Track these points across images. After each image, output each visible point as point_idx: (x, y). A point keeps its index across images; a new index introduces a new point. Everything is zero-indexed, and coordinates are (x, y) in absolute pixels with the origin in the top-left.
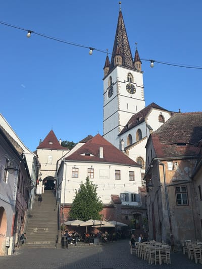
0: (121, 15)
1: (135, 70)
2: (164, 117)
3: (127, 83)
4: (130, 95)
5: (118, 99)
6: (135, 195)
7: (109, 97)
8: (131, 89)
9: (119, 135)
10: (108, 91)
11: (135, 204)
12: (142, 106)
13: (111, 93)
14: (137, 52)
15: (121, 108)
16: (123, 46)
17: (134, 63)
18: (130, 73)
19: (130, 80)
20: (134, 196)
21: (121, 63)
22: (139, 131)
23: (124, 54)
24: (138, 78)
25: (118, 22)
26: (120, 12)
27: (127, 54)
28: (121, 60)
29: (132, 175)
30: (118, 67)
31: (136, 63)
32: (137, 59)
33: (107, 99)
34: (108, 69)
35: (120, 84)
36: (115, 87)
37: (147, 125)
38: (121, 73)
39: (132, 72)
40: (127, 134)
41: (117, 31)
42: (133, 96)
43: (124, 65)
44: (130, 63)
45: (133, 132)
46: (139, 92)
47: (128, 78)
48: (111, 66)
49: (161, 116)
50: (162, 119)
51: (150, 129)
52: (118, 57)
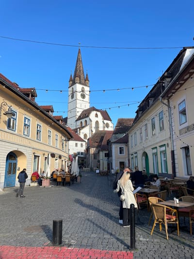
0: (80, 51)
1: (86, 85)
2: (98, 114)
3: (81, 93)
4: (82, 99)
5: (76, 101)
8: (83, 96)
9: (76, 121)
10: (71, 95)
11: (82, 156)
12: (88, 106)
13: (72, 97)
14: (87, 75)
15: (78, 106)
16: (80, 71)
17: (85, 81)
19: (83, 91)
20: (82, 153)
21: (78, 82)
22: (86, 121)
24: (87, 89)
25: (78, 56)
26: (79, 49)
27: (82, 76)
28: (79, 80)
29: (82, 145)
30: (77, 84)
32: (87, 79)
33: (71, 100)
34: (71, 82)
35: (78, 93)
36: (75, 94)
37: (90, 119)
38: (79, 87)
39: (84, 87)
40: (80, 121)
41: (77, 61)
42: (84, 100)
43: (80, 83)
44: (83, 81)
45: (83, 121)
46: (87, 97)
48: (74, 83)
49: (96, 114)
50: (97, 116)
51: (91, 121)
52: (77, 79)
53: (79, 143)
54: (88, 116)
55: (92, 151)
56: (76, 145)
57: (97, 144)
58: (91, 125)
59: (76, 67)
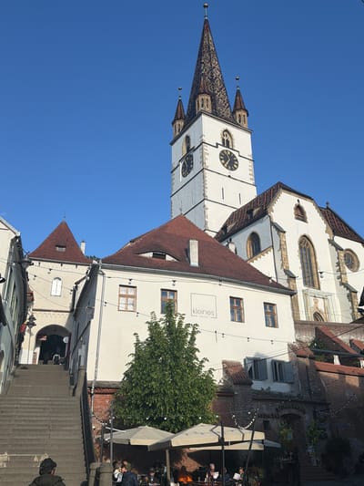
0: (208, 26)
1: (237, 125)
2: (305, 209)
3: (221, 148)
4: (227, 172)
5: (204, 177)
6: (281, 363)
7: (184, 176)
8: (230, 161)
10: (181, 164)
13: (187, 169)
14: (238, 93)
16: (212, 80)
17: (234, 113)
18: (226, 131)
19: (226, 143)
21: (209, 110)
23: (215, 95)
25: (203, 39)
26: (206, 21)
27: (219, 95)
28: (210, 102)
30: (203, 116)
31: (238, 113)
32: (239, 105)
33: (179, 178)
34: (181, 123)
35: (208, 149)
36: (196, 155)
37: (272, 224)
38: (210, 128)
39: (231, 128)
41: (200, 55)
42: (233, 174)
43: (215, 114)
44: (226, 112)
46: (245, 169)
47: (223, 140)
48: (191, 117)
49: (299, 208)
51: (280, 231)
52: (204, 99)
54: (263, 214)
56: (236, 303)
59: (198, 71)
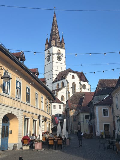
0: (55, 15)
1: (62, 48)
3: (57, 55)
4: (59, 62)
5: (53, 64)
6: (61, 114)
8: (59, 58)
9: (53, 83)
10: (47, 58)
11: (61, 118)
12: (64, 68)
13: (49, 60)
14: (63, 38)
15: (54, 68)
16: (56, 34)
17: (61, 43)
18: (59, 50)
19: (59, 53)
21: (54, 45)
22: (63, 83)
23: (56, 39)
24: (63, 51)
25: (53, 20)
26: (55, 13)
27: (58, 39)
28: (55, 43)
29: (60, 107)
30: (53, 47)
31: (62, 44)
32: (62, 42)
33: (47, 62)
34: (47, 45)
35: (54, 56)
36: (51, 57)
38: (55, 50)
40: (57, 83)
41: (53, 25)
42: (60, 62)
43: (56, 46)
44: (59, 44)
45: (60, 83)
46: (63, 59)
47: (58, 52)
48: (50, 46)
49: (73, 76)
50: (73, 77)
51: (68, 83)
52: (53, 41)
53: (57, 105)
54: (65, 78)
55: (72, 112)
57: (76, 105)
58: (68, 87)
59: (52, 30)
